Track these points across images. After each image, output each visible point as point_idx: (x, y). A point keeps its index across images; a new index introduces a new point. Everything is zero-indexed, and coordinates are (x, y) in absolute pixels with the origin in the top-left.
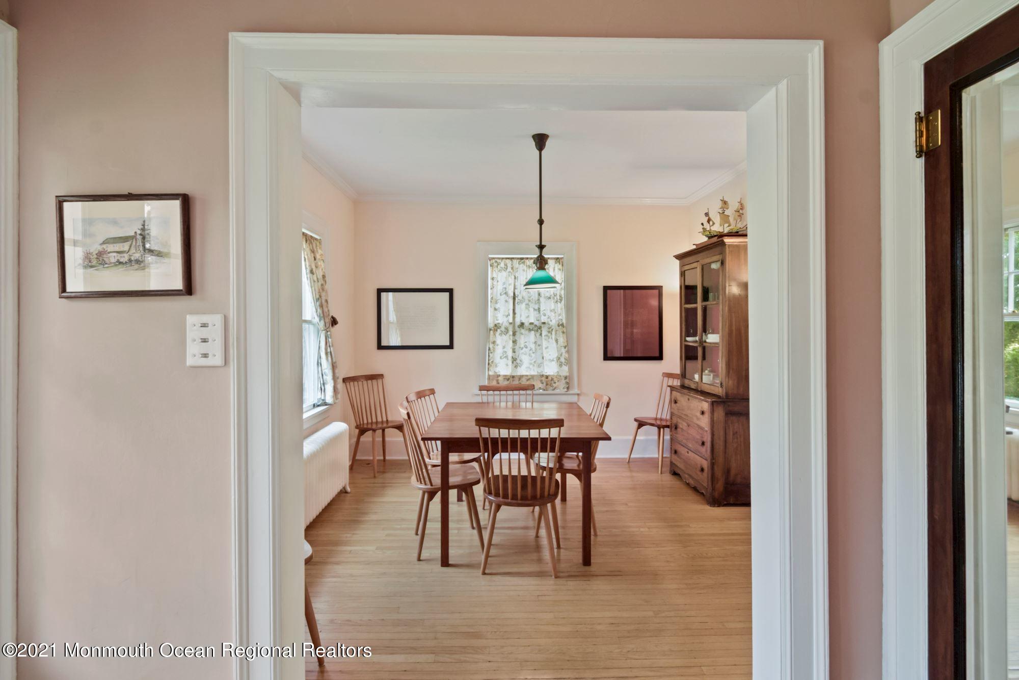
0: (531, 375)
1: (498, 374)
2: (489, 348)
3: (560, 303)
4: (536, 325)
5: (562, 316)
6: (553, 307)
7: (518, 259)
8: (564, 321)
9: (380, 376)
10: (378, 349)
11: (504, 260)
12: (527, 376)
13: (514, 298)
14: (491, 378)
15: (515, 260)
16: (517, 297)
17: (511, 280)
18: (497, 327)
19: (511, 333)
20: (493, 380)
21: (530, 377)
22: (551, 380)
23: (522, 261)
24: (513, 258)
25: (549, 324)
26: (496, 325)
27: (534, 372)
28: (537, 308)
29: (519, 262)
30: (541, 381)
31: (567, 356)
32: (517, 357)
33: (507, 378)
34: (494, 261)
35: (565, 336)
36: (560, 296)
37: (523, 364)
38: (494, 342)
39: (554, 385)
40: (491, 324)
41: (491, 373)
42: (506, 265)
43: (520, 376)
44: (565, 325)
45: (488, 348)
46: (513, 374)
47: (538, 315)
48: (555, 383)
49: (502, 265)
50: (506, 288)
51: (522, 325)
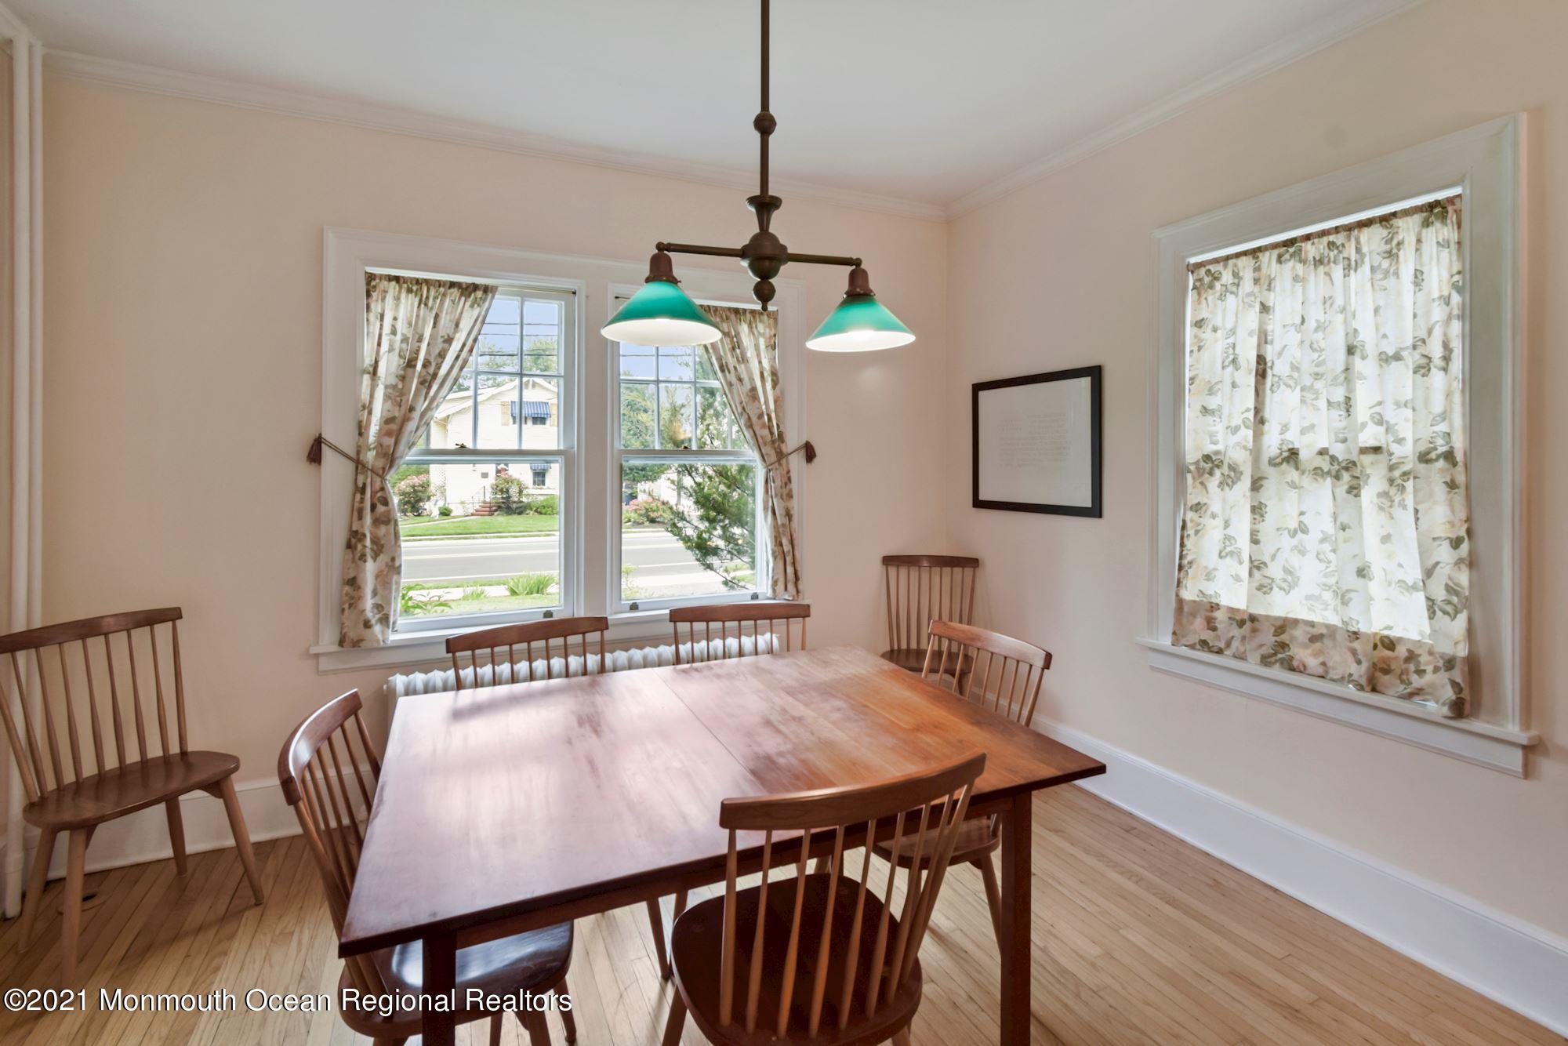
0: (1327, 626)
1: (1214, 600)
2: (1184, 521)
3: (1445, 370)
4: (1333, 459)
5: (1451, 425)
6: (1408, 394)
7: (1275, 246)
8: (1459, 443)
9: (973, 563)
10: (974, 506)
11: (1231, 262)
12: (1312, 624)
13: (1261, 374)
14: (1186, 609)
15: (1267, 254)
16: (1271, 368)
17: (1252, 318)
18: (1211, 462)
19: (1245, 483)
20: (1194, 617)
21: (1324, 631)
22: (1408, 660)
23: (1291, 250)
24: (1259, 249)
25: (1391, 454)
26: (1207, 458)
27: (1327, 615)
28: (1342, 399)
29: (1280, 257)
30: (1354, 652)
31: (1463, 578)
32: (1267, 559)
33: (1238, 618)
34: (1203, 271)
35: (1459, 498)
36: (1446, 346)
37: (1296, 584)
38: (1197, 507)
39: (1414, 678)
40: (1191, 455)
41: (1188, 594)
42: (1236, 275)
43: (1286, 619)
44: (1459, 457)
45: (1179, 524)
46: (1254, 611)
47: (1344, 423)
48: (1420, 672)
49: (1227, 277)
50: (1234, 346)
51: (1292, 455)
